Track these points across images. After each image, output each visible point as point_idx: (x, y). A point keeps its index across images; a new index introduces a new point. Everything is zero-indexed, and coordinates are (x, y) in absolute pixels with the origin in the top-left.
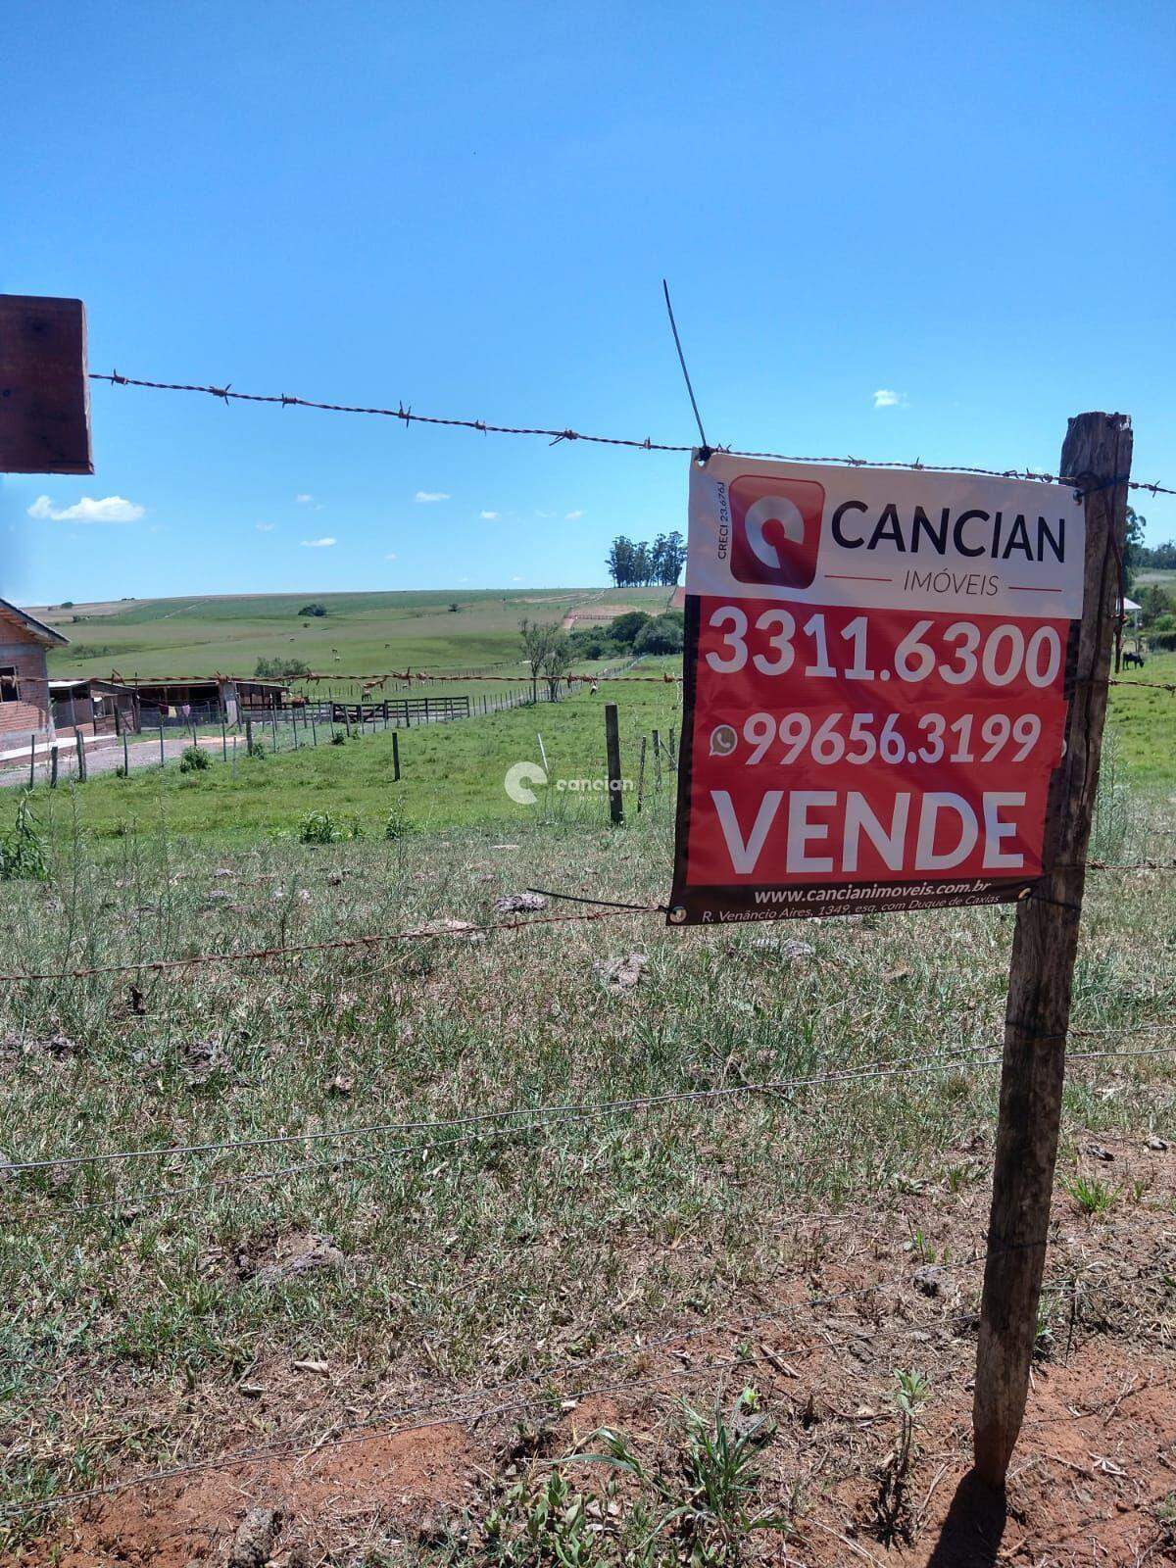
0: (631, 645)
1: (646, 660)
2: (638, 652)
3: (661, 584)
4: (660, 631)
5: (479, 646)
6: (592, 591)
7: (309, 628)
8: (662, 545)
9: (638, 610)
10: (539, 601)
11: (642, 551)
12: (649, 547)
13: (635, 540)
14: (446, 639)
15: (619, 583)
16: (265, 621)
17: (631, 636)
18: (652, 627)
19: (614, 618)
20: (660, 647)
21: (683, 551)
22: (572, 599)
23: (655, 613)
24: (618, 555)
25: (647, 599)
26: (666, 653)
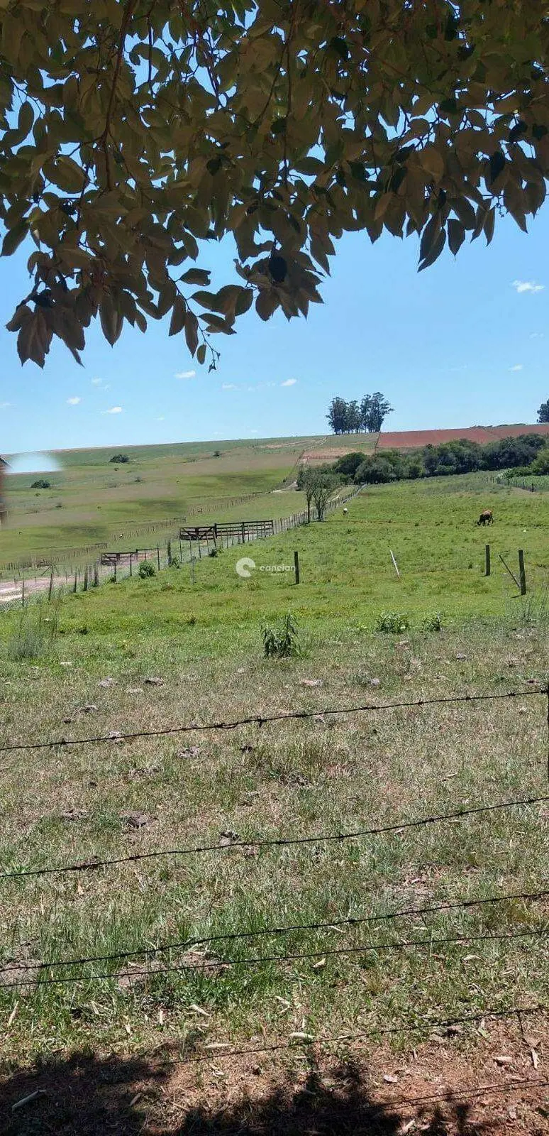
0: (353, 477)
1: (366, 487)
2: (358, 482)
3: (367, 430)
4: (375, 466)
5: (238, 481)
6: (317, 438)
7: (118, 471)
8: (367, 402)
9: (354, 451)
10: (278, 446)
11: (353, 407)
12: (358, 404)
13: (347, 400)
14: (215, 476)
15: (336, 431)
16: (84, 467)
17: (352, 470)
18: (369, 464)
19: (337, 457)
20: (375, 478)
21: (384, 406)
22: (303, 444)
23: (369, 453)
24: (335, 411)
25: (360, 442)
26: (379, 482)
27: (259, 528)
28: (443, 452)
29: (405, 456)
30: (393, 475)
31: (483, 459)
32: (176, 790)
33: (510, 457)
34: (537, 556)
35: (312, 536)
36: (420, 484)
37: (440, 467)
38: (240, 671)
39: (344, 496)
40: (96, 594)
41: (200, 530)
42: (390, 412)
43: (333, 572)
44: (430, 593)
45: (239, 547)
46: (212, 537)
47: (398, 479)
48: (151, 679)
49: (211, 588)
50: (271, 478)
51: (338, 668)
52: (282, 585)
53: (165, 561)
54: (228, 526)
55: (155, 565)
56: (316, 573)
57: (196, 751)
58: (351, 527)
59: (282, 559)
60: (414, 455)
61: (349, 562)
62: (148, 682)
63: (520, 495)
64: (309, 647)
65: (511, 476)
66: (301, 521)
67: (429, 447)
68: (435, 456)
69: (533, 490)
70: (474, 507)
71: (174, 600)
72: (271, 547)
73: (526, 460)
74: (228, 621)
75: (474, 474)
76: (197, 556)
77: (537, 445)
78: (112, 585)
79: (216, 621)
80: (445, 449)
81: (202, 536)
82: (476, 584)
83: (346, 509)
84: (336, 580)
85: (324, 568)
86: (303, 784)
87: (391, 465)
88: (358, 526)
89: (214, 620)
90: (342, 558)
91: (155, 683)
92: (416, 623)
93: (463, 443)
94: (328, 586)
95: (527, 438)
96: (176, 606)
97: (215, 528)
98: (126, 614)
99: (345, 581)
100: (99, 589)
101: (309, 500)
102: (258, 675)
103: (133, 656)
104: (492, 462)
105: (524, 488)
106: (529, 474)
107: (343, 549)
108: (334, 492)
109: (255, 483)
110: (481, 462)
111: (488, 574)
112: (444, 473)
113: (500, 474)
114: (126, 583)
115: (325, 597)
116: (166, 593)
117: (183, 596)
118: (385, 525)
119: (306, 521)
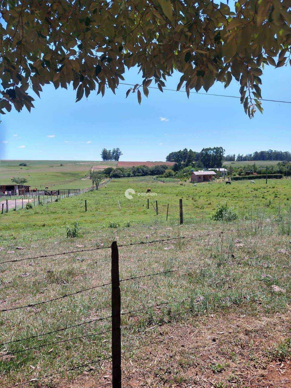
0: (109, 176)
1: (113, 179)
2: (111, 177)
3: (114, 160)
4: (116, 172)
5: (69, 175)
6: (98, 162)
7: (22, 169)
8: (114, 151)
9: (110, 167)
10: (84, 164)
11: (109, 152)
12: (111, 151)
13: (108, 150)
14: (60, 173)
15: (104, 160)
16: (9, 167)
17: (109, 173)
18: (114, 171)
19: (104, 169)
20: (116, 176)
21: (120, 153)
22: (93, 163)
23: (114, 168)
24: (103, 153)
25: (111, 164)
26: (118, 178)
27: (75, 192)
28: (138, 169)
29: (126, 169)
30: (122, 176)
31: (150, 172)
32: (16, 290)
33: (158, 172)
34: (163, 203)
35: (93, 195)
36: (131, 179)
37: (137, 174)
38: (55, 243)
39: (105, 182)
40: (7, 215)
41: (53, 192)
42: (122, 155)
43: (99, 207)
44: (129, 214)
45: (67, 198)
46: (56, 194)
47: (124, 177)
48: (19, 247)
49: (54, 213)
50: (80, 174)
51: (91, 240)
52: (80, 212)
53: (37, 203)
54: (64, 191)
55: (33, 205)
56: (93, 208)
57: (28, 274)
58: (108, 192)
59: (82, 203)
60: (129, 169)
61: (105, 204)
62: (17, 248)
63: (160, 183)
64: (83, 234)
65: (158, 178)
66: (90, 190)
67: (134, 167)
68: (136, 170)
69: (164, 182)
70: (147, 187)
71: (39, 217)
72: (78, 198)
73: (162, 173)
74: (58, 225)
75: (147, 176)
76: (50, 201)
77: (166, 168)
78: (14, 212)
79: (53, 225)
80: (138, 168)
81: (54, 194)
82: (144, 212)
83: (106, 186)
84: (100, 210)
85: (96, 206)
86: (65, 283)
87: (121, 172)
88: (110, 192)
89: (53, 224)
90: (103, 202)
91: (20, 249)
92: (122, 225)
93: (144, 166)
94: (97, 212)
95: (163, 166)
96: (39, 219)
97: (58, 191)
98: (17, 223)
99: (102, 210)
100: (8, 213)
101: (93, 182)
102: (62, 244)
103: (15, 239)
104: (153, 173)
105: (161, 181)
106: (163, 177)
107: (104, 200)
108: (102, 180)
109: (75, 176)
110: (149, 173)
111: (148, 208)
112: (138, 176)
113: (155, 177)
114: (20, 212)
115: (95, 216)
116: (35, 215)
117: (43, 216)
118: (118, 192)
119: (92, 189)
